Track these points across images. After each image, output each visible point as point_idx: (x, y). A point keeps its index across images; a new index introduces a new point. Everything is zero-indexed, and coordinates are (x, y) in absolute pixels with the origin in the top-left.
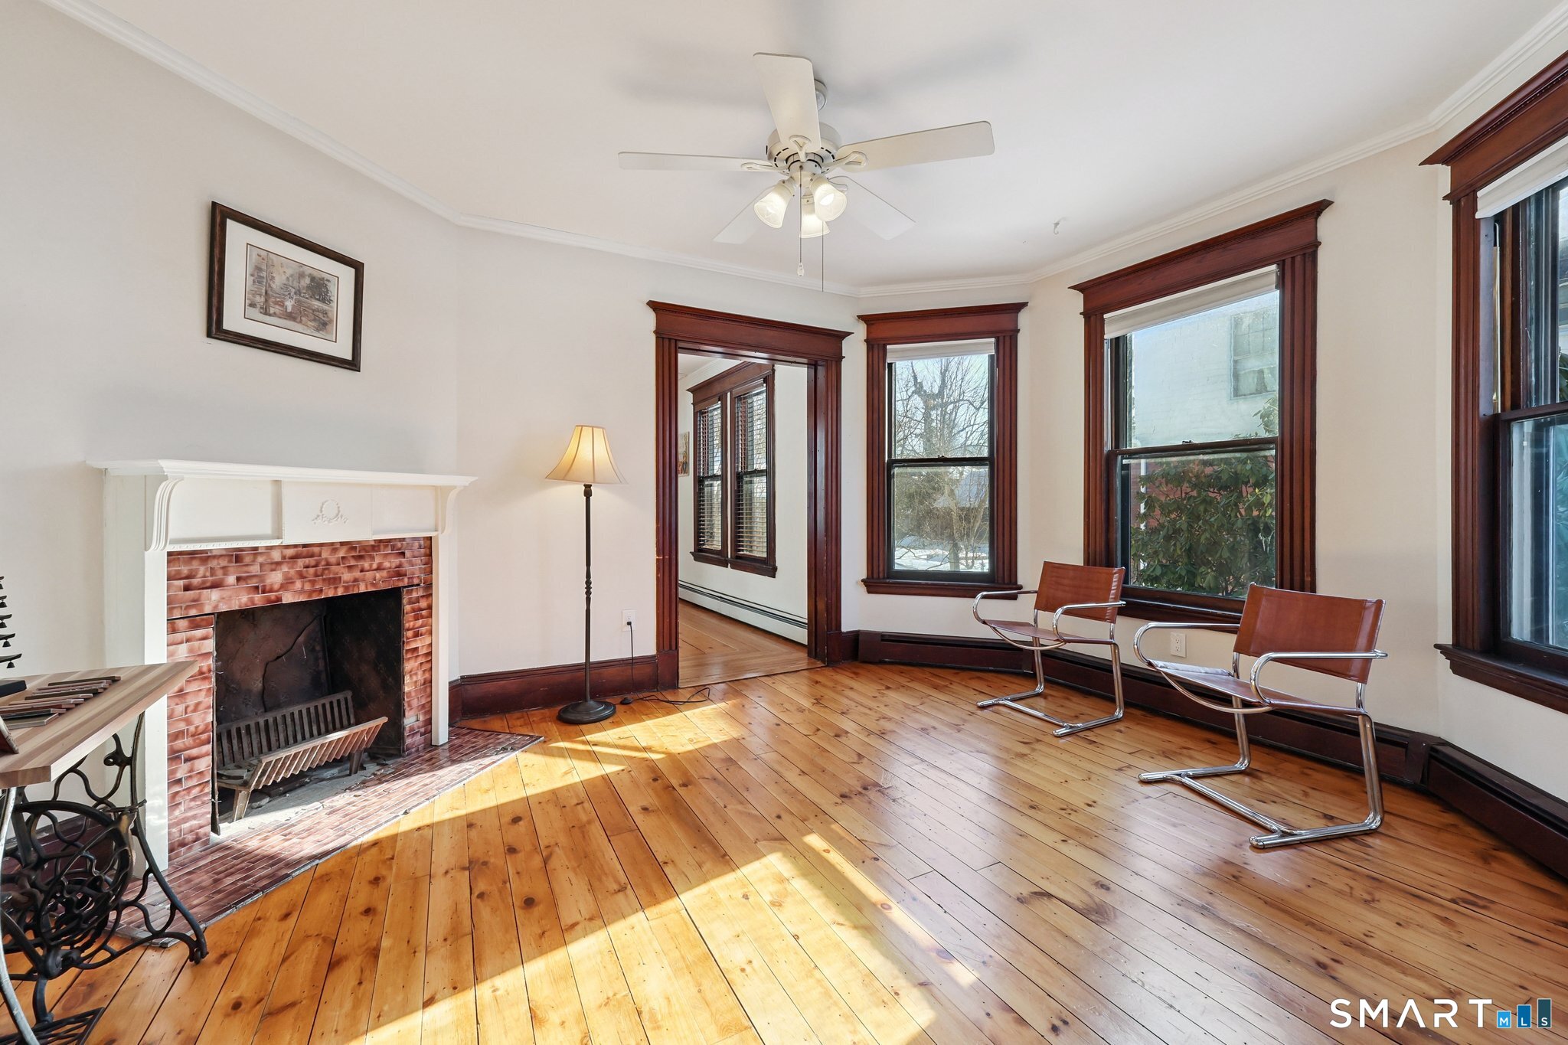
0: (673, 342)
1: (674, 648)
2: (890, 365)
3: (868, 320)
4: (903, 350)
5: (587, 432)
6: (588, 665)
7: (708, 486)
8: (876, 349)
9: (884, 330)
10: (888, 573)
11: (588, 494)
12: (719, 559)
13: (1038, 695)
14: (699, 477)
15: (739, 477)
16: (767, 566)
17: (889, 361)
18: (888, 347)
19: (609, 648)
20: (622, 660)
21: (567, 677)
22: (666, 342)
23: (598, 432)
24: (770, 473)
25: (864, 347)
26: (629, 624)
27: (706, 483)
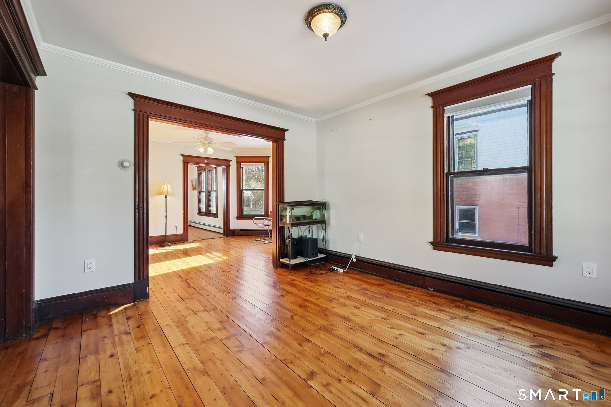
0: (187, 163)
1: (187, 232)
2: (242, 168)
3: (237, 157)
4: (244, 164)
5: (166, 184)
6: (166, 236)
7: (202, 194)
8: (239, 164)
9: (240, 159)
10: (242, 215)
11: (166, 197)
12: (204, 214)
13: (269, 239)
14: (199, 191)
15: (209, 192)
16: (215, 215)
17: (241, 166)
18: (241, 163)
19: (171, 232)
20: (174, 235)
21: (160, 238)
22: (185, 163)
23: (169, 185)
24: (217, 191)
25: (236, 163)
26: (176, 226)
27: (201, 193)
